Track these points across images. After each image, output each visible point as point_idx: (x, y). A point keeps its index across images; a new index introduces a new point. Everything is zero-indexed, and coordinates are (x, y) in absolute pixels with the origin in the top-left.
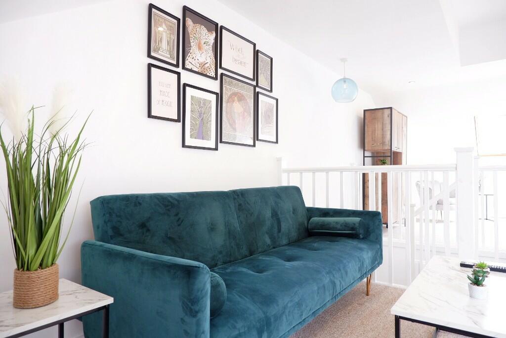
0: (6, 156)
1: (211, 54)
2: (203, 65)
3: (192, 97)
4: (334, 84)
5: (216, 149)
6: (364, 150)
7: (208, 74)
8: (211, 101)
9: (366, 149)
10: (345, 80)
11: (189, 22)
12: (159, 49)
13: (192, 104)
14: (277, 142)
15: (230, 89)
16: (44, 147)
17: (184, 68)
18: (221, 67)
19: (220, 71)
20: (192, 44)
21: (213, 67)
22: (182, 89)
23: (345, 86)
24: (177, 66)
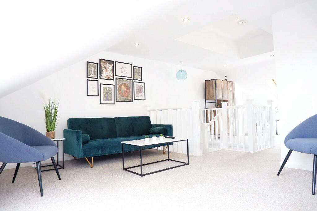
0: (45, 108)
1: (111, 72)
2: (108, 76)
3: (103, 88)
4: (177, 73)
5: (114, 104)
6: (206, 100)
7: (110, 79)
8: (111, 88)
9: (206, 99)
10: (181, 71)
11: (102, 63)
12: (91, 74)
13: (103, 90)
14: (145, 100)
15: (120, 83)
16: (52, 107)
17: (100, 78)
18: (116, 76)
19: (115, 77)
20: (103, 70)
21: (112, 76)
22: (99, 86)
23: (182, 73)
24: (97, 78)
